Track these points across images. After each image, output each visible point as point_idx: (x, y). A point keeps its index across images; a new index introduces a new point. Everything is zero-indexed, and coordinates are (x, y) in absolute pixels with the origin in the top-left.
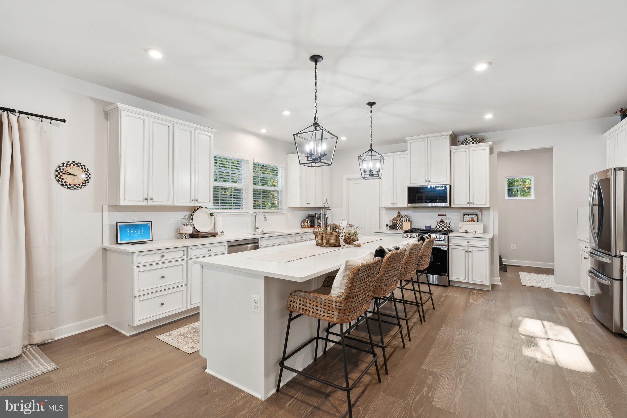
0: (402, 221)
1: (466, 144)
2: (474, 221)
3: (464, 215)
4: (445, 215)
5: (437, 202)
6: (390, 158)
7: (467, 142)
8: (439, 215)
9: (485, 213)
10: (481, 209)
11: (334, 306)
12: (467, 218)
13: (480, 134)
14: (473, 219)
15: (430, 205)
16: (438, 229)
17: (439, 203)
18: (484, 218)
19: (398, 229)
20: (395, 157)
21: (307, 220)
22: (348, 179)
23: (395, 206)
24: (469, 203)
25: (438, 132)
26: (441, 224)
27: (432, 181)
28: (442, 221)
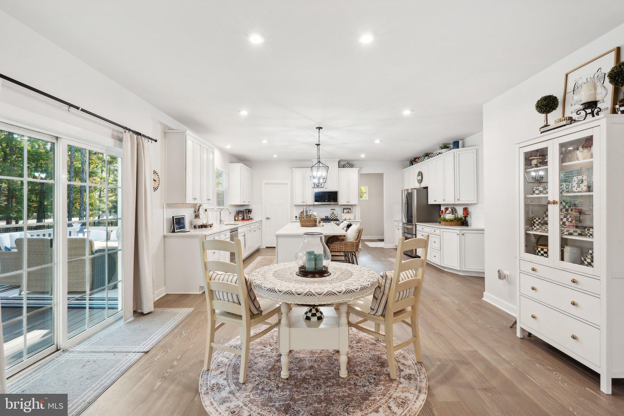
1: (346, 167)
2: (349, 213)
3: (344, 209)
4: (335, 209)
6: (301, 172)
7: (347, 166)
8: (331, 209)
9: (354, 208)
10: (351, 205)
11: (354, 245)
12: (345, 211)
13: (351, 162)
14: (349, 211)
15: (327, 203)
16: (331, 218)
17: (333, 202)
18: (353, 210)
20: (304, 171)
21: (240, 215)
22: (266, 184)
23: (305, 204)
24: (348, 202)
25: (333, 158)
26: (331, 215)
27: (328, 188)
28: (333, 213)
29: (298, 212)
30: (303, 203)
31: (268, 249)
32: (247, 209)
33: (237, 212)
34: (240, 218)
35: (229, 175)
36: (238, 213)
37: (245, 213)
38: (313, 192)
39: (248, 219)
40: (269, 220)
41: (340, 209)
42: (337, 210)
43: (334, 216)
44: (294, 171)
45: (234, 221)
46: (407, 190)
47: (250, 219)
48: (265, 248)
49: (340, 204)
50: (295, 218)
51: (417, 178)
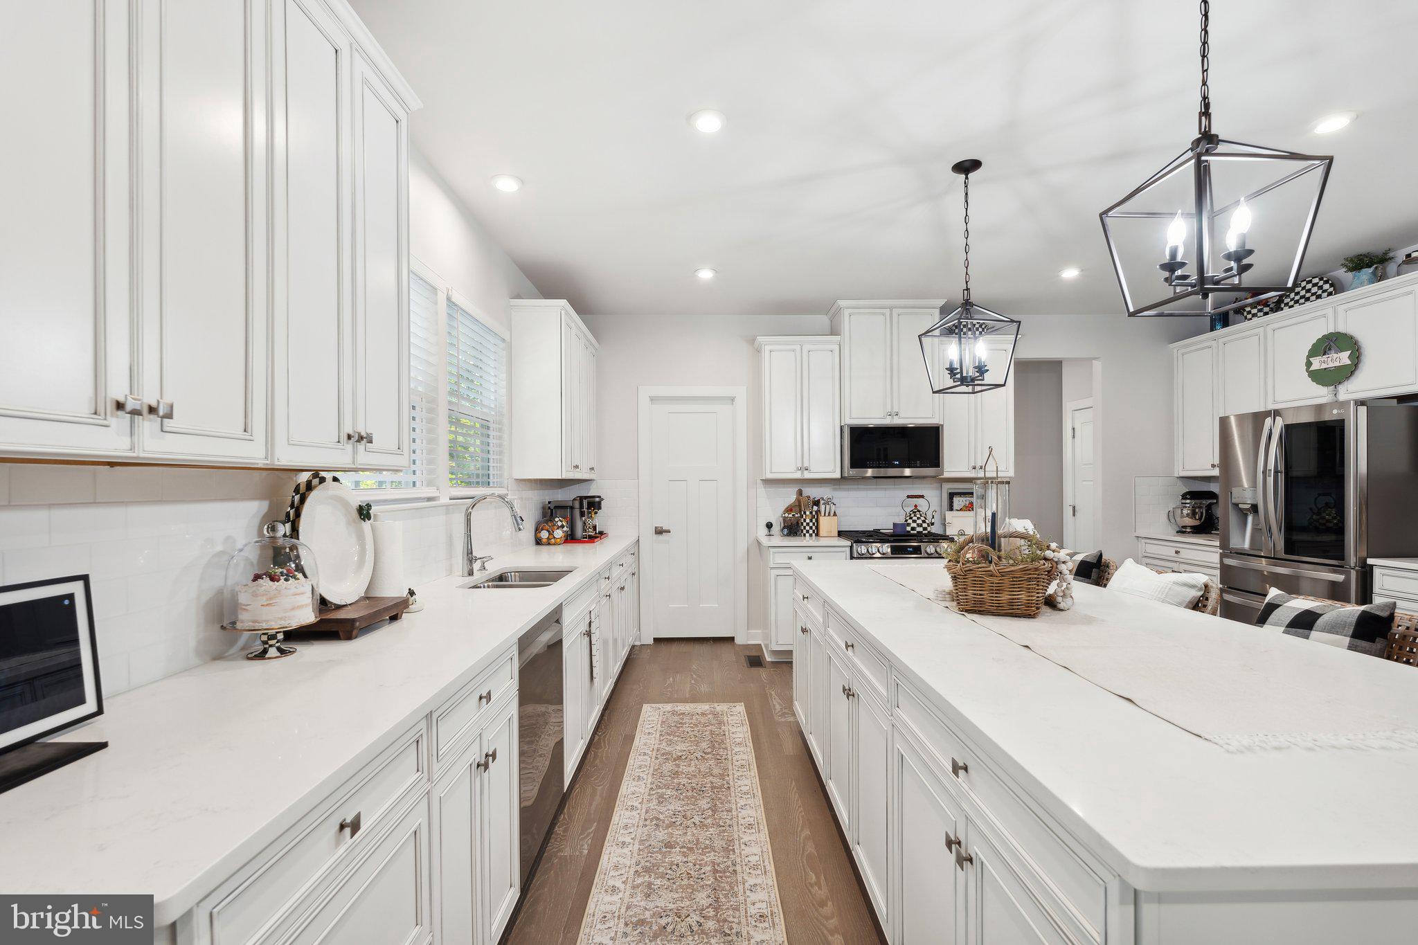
0: (818, 512)
3: (953, 495)
4: (922, 497)
5: (918, 465)
6: (793, 351)
8: (908, 497)
14: (970, 503)
15: (907, 472)
17: (921, 467)
19: (807, 535)
20: (807, 347)
21: (559, 521)
22: (653, 399)
23: (807, 475)
24: (974, 468)
25: (917, 297)
26: (911, 518)
27: (901, 415)
28: (916, 511)
29: (775, 507)
30: (802, 473)
31: (663, 648)
32: (586, 497)
33: (544, 508)
34: (559, 534)
35: (509, 348)
36: (550, 513)
37: (577, 512)
38: (842, 428)
39: (590, 537)
40: (664, 537)
41: (939, 495)
42: (931, 500)
43: (924, 522)
44: (768, 348)
45: (534, 548)
46: (1277, 413)
47: (596, 537)
48: (651, 642)
49: (946, 475)
50: (765, 531)
51: (1309, 364)
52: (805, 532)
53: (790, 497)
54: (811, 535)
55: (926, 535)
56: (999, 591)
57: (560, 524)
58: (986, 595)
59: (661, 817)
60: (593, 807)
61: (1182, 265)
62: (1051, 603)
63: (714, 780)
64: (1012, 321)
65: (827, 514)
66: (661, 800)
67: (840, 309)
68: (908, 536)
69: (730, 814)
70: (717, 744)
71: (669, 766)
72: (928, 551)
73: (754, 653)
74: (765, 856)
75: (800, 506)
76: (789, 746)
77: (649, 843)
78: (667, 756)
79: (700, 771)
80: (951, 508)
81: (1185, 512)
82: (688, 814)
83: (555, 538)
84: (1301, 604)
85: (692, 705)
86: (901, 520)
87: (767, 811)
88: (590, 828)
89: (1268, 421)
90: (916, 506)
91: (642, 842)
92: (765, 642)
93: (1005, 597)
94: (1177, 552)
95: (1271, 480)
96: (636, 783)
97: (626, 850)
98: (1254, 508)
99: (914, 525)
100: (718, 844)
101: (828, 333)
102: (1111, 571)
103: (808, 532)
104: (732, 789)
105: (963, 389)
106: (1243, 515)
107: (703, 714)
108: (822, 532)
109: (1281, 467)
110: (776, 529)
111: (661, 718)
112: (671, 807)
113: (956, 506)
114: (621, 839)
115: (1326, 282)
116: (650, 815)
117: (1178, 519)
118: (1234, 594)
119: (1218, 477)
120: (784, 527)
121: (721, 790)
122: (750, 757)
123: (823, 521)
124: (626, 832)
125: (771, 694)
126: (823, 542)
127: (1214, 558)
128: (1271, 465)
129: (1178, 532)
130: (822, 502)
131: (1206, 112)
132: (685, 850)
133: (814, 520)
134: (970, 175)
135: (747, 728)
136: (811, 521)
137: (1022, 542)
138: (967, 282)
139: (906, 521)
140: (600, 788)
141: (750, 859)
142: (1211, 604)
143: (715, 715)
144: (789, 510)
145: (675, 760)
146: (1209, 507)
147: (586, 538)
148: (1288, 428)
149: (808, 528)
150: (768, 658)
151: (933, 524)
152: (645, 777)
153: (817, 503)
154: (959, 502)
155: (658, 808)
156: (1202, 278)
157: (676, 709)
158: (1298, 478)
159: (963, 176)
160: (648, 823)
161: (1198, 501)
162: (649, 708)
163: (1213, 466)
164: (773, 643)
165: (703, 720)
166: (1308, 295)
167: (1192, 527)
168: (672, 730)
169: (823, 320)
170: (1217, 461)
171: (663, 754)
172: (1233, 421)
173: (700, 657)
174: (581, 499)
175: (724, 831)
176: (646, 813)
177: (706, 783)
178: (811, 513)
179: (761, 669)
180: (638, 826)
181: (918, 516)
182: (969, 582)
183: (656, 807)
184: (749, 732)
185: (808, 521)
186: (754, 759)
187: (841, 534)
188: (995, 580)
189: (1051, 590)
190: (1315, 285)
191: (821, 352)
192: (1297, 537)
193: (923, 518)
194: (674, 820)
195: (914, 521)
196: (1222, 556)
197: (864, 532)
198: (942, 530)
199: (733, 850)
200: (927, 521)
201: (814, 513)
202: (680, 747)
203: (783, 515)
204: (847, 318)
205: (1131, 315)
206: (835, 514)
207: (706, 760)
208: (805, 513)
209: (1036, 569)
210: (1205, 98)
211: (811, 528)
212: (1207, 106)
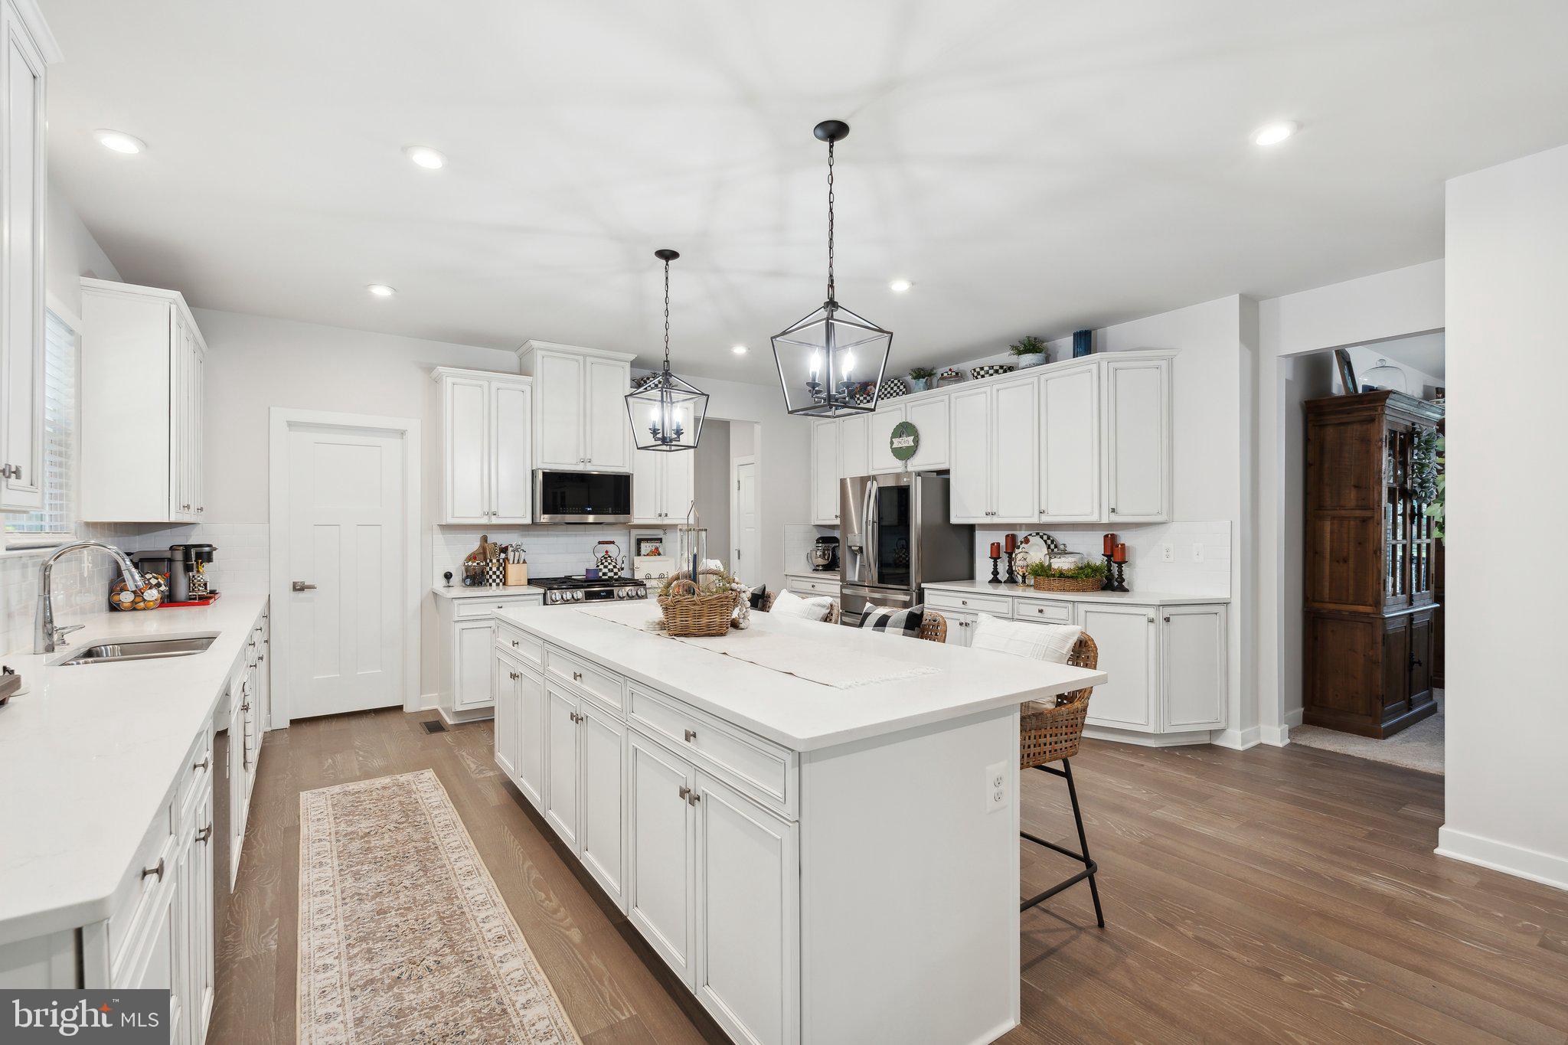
0: (506, 560)
3: (641, 541)
4: (613, 543)
5: (610, 512)
6: (482, 382)
8: (600, 543)
9: (671, 536)
10: (666, 528)
14: (657, 549)
15: (591, 518)
18: (666, 546)
19: (494, 584)
20: (495, 385)
21: (152, 578)
22: (291, 425)
23: (495, 521)
24: (660, 516)
25: (610, 348)
26: (602, 564)
27: (594, 462)
28: (607, 556)
29: (455, 555)
30: (490, 518)
31: (307, 730)
32: (190, 546)
34: (152, 595)
35: (79, 342)
37: (179, 567)
38: (533, 473)
39: (201, 598)
40: (307, 593)
41: (628, 541)
42: (621, 545)
43: (615, 567)
44: (449, 380)
45: (106, 615)
46: (874, 478)
47: (211, 598)
48: (287, 725)
49: (636, 522)
50: (444, 581)
51: (892, 443)
52: (491, 581)
53: (473, 544)
54: (498, 585)
55: (616, 580)
56: (700, 616)
57: (154, 582)
58: (691, 621)
59: (362, 891)
60: (268, 904)
61: (818, 385)
62: (735, 625)
63: (418, 844)
64: (703, 394)
65: (516, 562)
66: (357, 876)
67: (531, 350)
68: (599, 581)
69: (444, 869)
70: (411, 813)
71: (355, 846)
72: (621, 594)
73: (431, 719)
74: (492, 892)
75: (484, 553)
76: (495, 797)
77: (357, 916)
78: (351, 836)
79: (397, 841)
80: (639, 554)
81: (819, 553)
82: (396, 881)
83: (144, 600)
84: (881, 611)
85: (367, 782)
86: (593, 567)
87: (484, 857)
88: (271, 926)
89: (869, 483)
90: (607, 552)
91: (346, 918)
92: (446, 705)
93: (704, 621)
94: (813, 586)
95: (870, 528)
96: (319, 869)
97: (328, 931)
98: (861, 549)
99: (606, 570)
100: (438, 896)
101: (517, 371)
102: (772, 601)
103: (494, 581)
104: (440, 848)
105: (664, 447)
106: (854, 554)
107: (384, 788)
108: (511, 580)
109: (876, 519)
110: (456, 579)
111: (329, 802)
112: (373, 880)
113: (643, 552)
114: (318, 923)
115: (902, 384)
116: (348, 893)
117: (814, 560)
118: (848, 616)
119: (837, 525)
120: (467, 577)
121: (427, 854)
122: (454, 816)
123: (512, 569)
124: (322, 916)
125: (462, 755)
126: (510, 591)
127: (836, 588)
128: (870, 518)
129: (814, 570)
130: (510, 549)
131: (831, 286)
132: (402, 911)
133: (501, 569)
134: (670, 262)
135: (442, 790)
136: (498, 569)
137: (715, 577)
138: (667, 355)
139: (598, 566)
140: (270, 885)
141: (476, 899)
142: (834, 618)
143: (401, 786)
144: (472, 557)
145: (362, 837)
146: (834, 549)
147: (195, 599)
148: (881, 490)
149: (494, 577)
150: (450, 721)
151: (622, 569)
152: (329, 861)
153: (504, 550)
154: (646, 547)
155: (357, 885)
156: (829, 396)
157: (347, 789)
158: (885, 526)
159: (664, 262)
160: (347, 901)
161: (827, 545)
162: (309, 795)
163: (836, 517)
164: (458, 703)
165: (387, 793)
166: (892, 392)
167: (822, 566)
168: (348, 811)
169: (511, 358)
170: (838, 514)
171: (346, 835)
172: (848, 481)
173: (361, 733)
174: (187, 549)
175: (442, 885)
176: (342, 893)
177: (409, 849)
178: (498, 561)
179: (444, 734)
180: (336, 907)
181: (610, 561)
182: (678, 611)
183: (355, 884)
184: (447, 795)
185: (494, 569)
186: (458, 816)
187: (530, 582)
188: (697, 608)
189: (735, 614)
190: (896, 385)
191: (511, 391)
192: (886, 571)
193: (614, 564)
194: (379, 890)
195: (606, 567)
196: (842, 587)
197: (555, 579)
198: (630, 574)
199: (457, 897)
200: (618, 567)
201: (501, 561)
202: (364, 825)
203: (466, 564)
204: (539, 358)
205: (790, 412)
206: (524, 562)
207: (402, 829)
208: (491, 561)
209: (727, 597)
210: (831, 276)
211: (498, 577)
212: (832, 281)
